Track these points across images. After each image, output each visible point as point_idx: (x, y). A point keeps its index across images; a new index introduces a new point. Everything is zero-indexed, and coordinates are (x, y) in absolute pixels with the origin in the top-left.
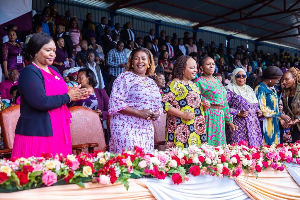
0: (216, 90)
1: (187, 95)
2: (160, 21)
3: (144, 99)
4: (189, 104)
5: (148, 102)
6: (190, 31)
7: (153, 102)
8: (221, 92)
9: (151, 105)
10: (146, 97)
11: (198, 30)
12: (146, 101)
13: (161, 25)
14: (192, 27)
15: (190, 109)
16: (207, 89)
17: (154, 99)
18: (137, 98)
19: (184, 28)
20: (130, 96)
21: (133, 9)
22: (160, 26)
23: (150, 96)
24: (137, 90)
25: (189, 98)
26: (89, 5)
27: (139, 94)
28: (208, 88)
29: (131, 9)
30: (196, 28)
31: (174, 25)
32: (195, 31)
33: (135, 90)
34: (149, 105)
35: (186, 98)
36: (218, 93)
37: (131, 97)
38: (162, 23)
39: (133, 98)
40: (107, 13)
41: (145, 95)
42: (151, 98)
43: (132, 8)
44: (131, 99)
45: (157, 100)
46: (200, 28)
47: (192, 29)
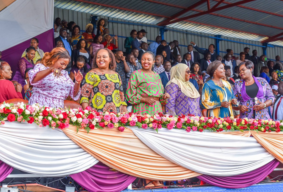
0: (150, 82)
1: (99, 83)
2: (219, 36)
3: (55, 88)
4: (100, 91)
5: (59, 90)
6: (259, 46)
7: (63, 90)
8: (155, 84)
9: (62, 93)
10: (57, 86)
11: (268, 45)
12: (57, 90)
13: (222, 40)
14: (261, 42)
15: (101, 96)
16: (141, 81)
17: (64, 88)
18: (50, 87)
19: (251, 43)
20: (43, 84)
21: (187, 24)
22: (220, 42)
23: (61, 86)
24: (49, 80)
25: (101, 86)
26: (136, 22)
27: (51, 83)
28: (143, 80)
29: (185, 23)
30: (265, 43)
31: (238, 41)
32: (265, 47)
33: (48, 79)
34: (60, 93)
35: (98, 85)
36: (152, 85)
37: (45, 86)
38: (222, 38)
39: (46, 87)
40: (156, 29)
41: (56, 84)
42: (61, 87)
43: (187, 22)
44: (44, 87)
45: (67, 89)
46: (270, 43)
47: (260, 44)
